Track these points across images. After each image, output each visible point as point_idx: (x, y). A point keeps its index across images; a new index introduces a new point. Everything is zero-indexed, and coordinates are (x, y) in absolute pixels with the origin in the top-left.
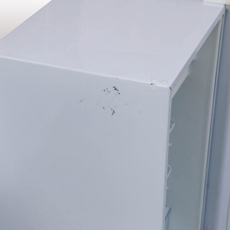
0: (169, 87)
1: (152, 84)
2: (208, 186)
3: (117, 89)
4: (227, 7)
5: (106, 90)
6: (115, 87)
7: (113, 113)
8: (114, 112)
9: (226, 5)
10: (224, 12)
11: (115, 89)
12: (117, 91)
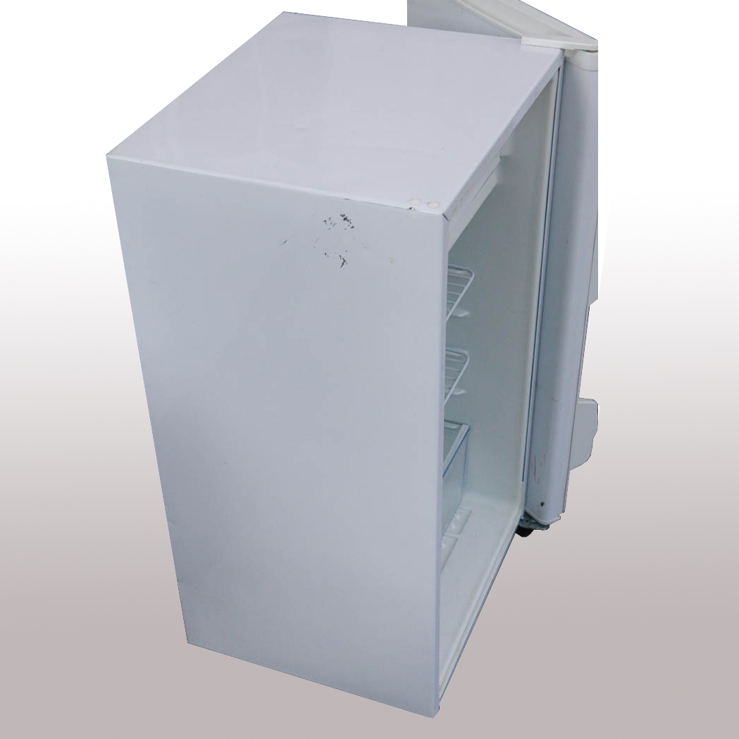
0: (442, 213)
1: (411, 208)
2: (536, 385)
3: (349, 218)
4: (567, 54)
5: (328, 222)
6: (344, 215)
7: (343, 264)
8: (344, 261)
9: (563, 50)
10: (561, 64)
11: (345, 219)
12: (349, 223)
